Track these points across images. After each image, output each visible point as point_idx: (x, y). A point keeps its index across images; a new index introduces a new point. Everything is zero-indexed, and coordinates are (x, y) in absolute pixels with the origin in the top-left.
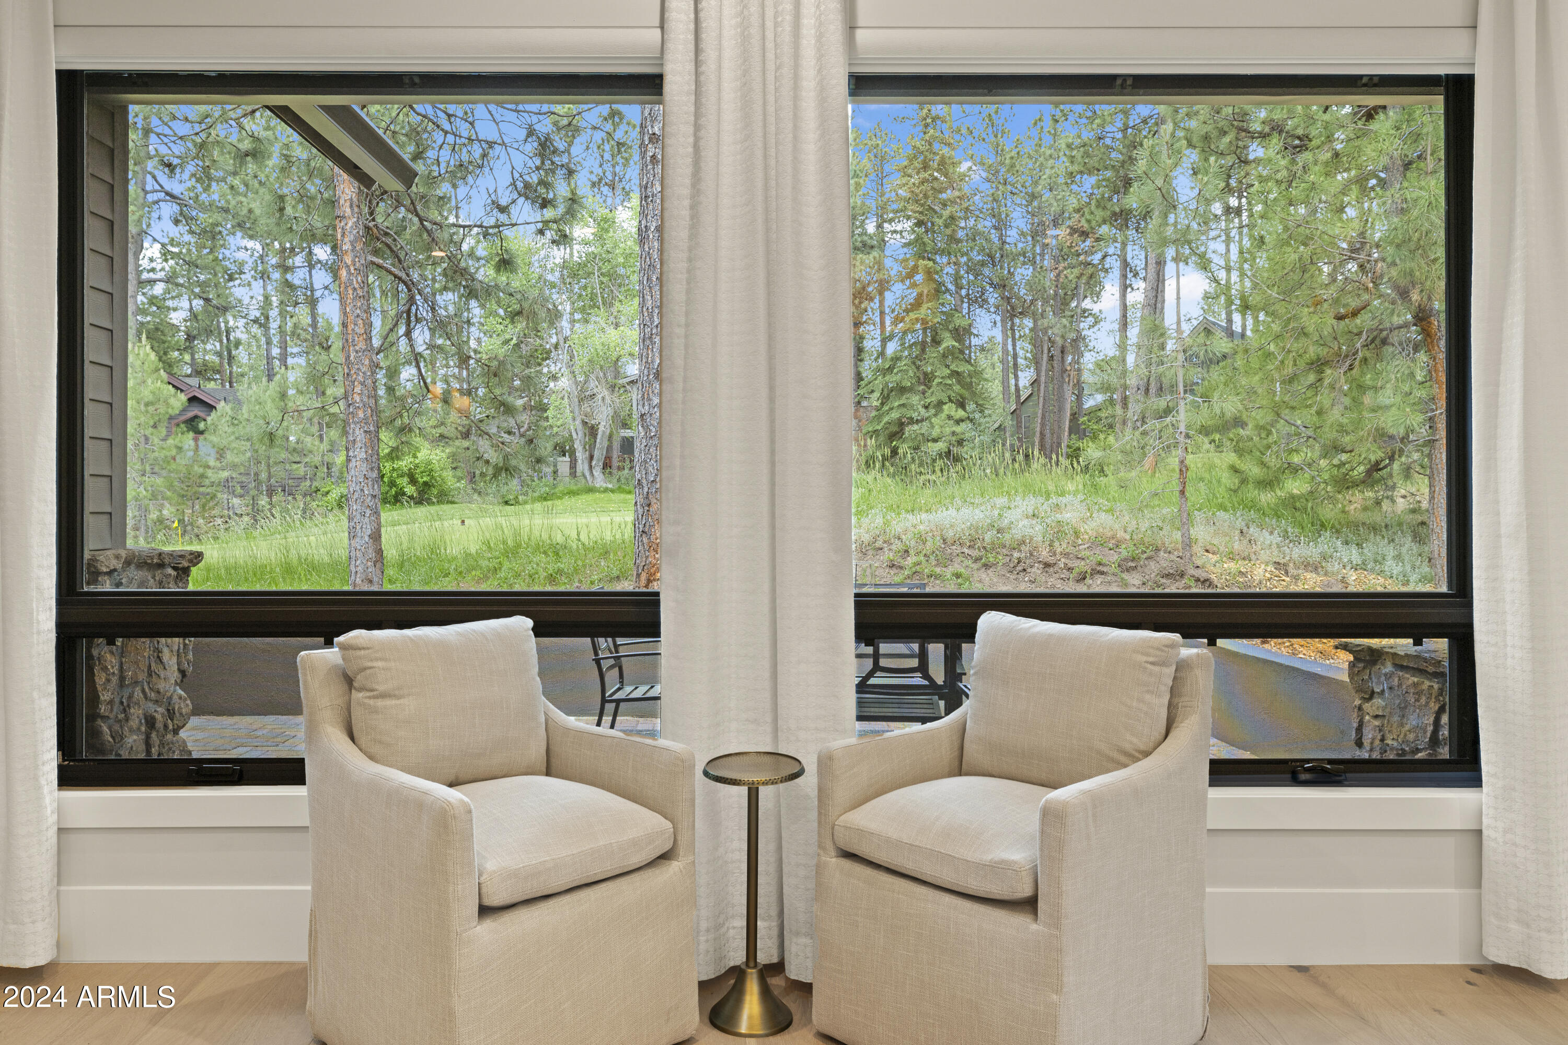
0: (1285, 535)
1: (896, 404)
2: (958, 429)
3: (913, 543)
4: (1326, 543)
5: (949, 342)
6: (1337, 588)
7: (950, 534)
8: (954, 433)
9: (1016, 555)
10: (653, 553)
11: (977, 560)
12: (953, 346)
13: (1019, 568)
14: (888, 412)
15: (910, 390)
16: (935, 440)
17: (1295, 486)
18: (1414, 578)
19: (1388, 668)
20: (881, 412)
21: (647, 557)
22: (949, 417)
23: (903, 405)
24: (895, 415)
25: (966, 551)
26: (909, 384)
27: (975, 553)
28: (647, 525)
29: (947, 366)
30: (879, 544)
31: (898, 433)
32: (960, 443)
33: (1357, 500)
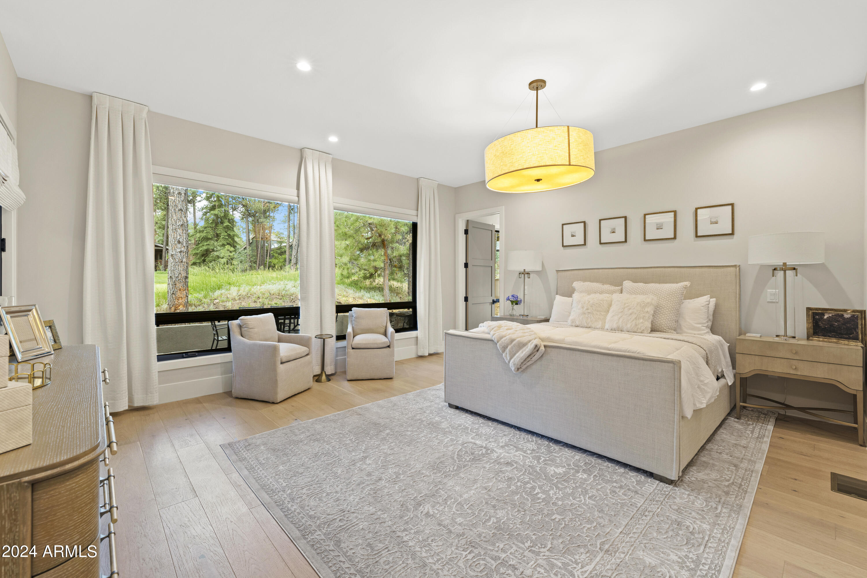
0: (354, 291)
1: (206, 244)
2: (231, 254)
3: (261, 295)
4: (363, 292)
5: (226, 224)
6: (366, 303)
7: (272, 292)
8: (229, 256)
9: (292, 297)
10: (177, 300)
11: (281, 299)
12: (229, 225)
13: (293, 301)
14: (201, 247)
15: (211, 239)
16: (222, 258)
17: (355, 278)
18: (381, 300)
19: (395, 316)
20: (199, 246)
21: (174, 302)
22: (228, 250)
23: (208, 244)
24: (205, 248)
25: (277, 297)
26: (211, 237)
27: (280, 297)
28: (175, 291)
29: (226, 232)
30: (249, 295)
31: (205, 254)
32: (232, 259)
33: (368, 282)
